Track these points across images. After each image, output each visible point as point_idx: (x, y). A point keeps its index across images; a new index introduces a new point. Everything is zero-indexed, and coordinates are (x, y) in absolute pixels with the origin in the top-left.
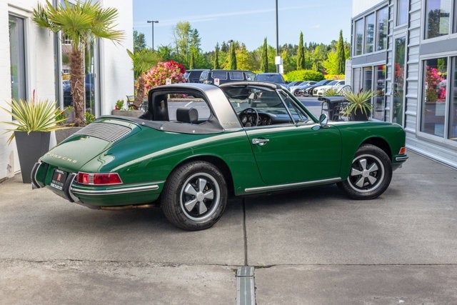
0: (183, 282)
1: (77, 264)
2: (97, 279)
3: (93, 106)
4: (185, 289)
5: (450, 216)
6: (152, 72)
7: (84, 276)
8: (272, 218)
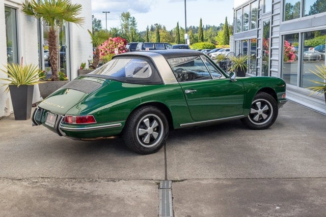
0: (120, 194)
1: (46, 181)
2: (60, 192)
3: (66, 67)
4: (123, 200)
5: (306, 141)
6: (105, 44)
7: (50, 191)
8: (184, 144)
